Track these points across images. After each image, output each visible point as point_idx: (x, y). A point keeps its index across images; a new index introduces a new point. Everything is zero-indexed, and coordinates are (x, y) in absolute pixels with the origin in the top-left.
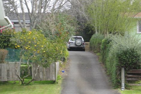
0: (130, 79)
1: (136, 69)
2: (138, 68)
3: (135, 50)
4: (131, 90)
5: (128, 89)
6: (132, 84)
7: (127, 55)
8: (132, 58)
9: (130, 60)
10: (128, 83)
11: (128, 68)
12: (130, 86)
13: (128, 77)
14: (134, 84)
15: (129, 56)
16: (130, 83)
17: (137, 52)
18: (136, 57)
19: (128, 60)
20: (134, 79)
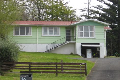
0: (4, 68)
1: (9, 61)
2: (10, 61)
3: (8, 48)
4: (4, 76)
5: (2, 75)
6: (5, 72)
7: (2, 52)
8: (6, 54)
9: (5, 55)
10: (3, 71)
11: (3, 60)
12: (4, 73)
13: (3, 67)
14: (7, 72)
15: (4, 52)
16: (4, 71)
17: (9, 49)
18: (8, 53)
19: (3, 55)
20: (7, 68)
